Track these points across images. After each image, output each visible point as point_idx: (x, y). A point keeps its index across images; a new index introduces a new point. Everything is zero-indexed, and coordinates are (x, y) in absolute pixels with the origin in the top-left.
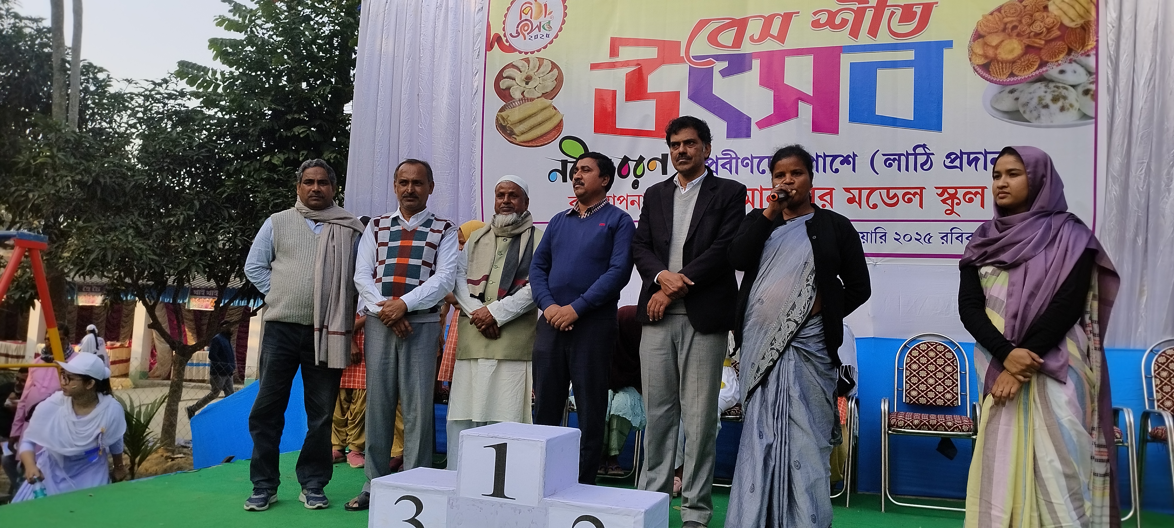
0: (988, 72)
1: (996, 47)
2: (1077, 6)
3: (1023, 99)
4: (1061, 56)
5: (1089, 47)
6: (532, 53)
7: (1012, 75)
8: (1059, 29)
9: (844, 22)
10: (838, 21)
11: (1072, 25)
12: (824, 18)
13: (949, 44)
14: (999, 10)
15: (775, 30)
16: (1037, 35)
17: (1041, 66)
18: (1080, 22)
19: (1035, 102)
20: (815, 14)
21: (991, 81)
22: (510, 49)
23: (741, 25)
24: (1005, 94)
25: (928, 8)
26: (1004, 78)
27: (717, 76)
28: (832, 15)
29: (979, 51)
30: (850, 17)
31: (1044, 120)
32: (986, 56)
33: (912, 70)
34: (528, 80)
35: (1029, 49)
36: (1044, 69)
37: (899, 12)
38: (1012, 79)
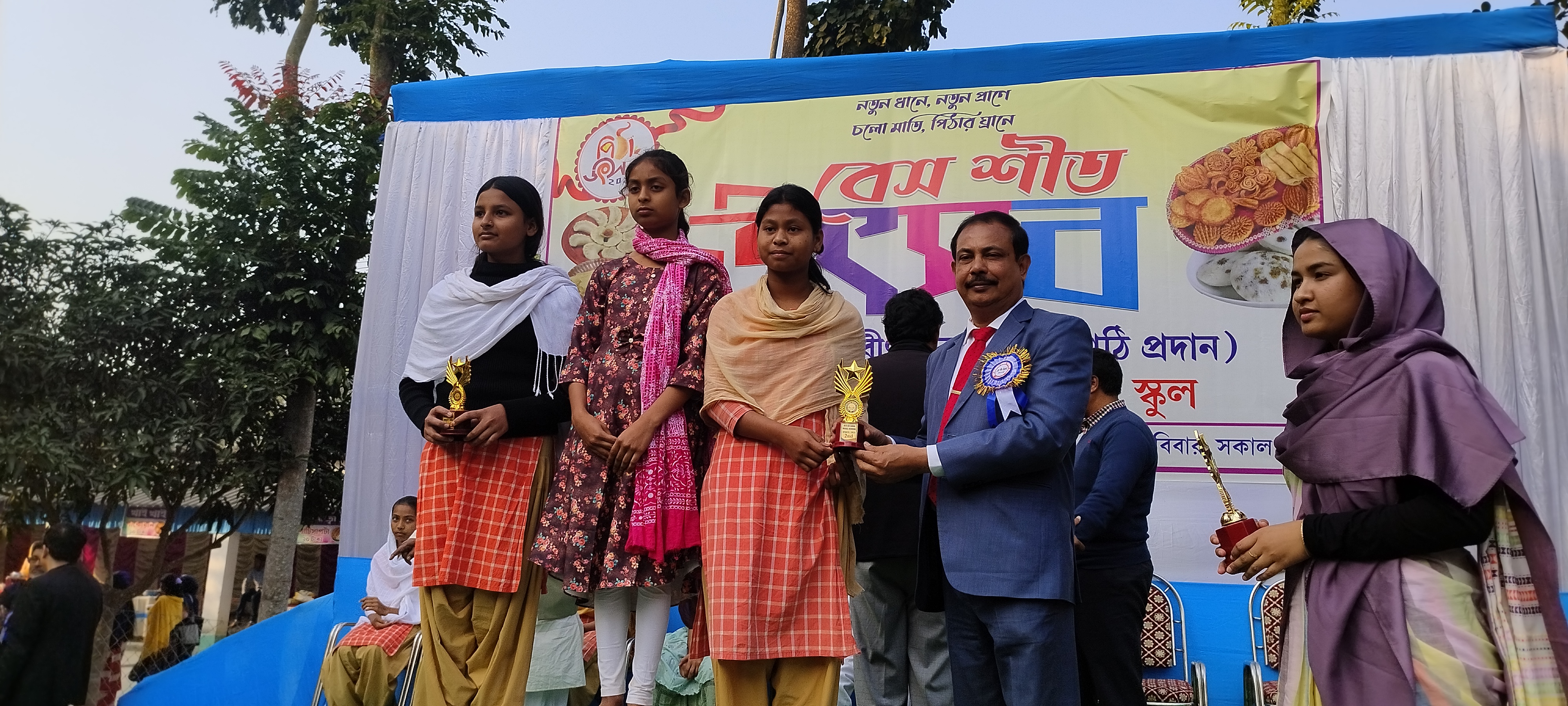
0: (1193, 238)
1: (1200, 207)
2: (1295, 160)
3: (1235, 273)
4: (1279, 220)
5: (1312, 210)
6: (613, 201)
7: (1221, 241)
8: (1275, 187)
9: (1013, 172)
10: (1004, 170)
11: (1290, 182)
12: (987, 166)
13: (1143, 202)
14: (1202, 162)
15: (926, 179)
16: (1249, 193)
17: (1255, 232)
18: (1299, 179)
19: (1250, 275)
20: (976, 160)
21: (1196, 249)
22: (584, 196)
23: (883, 172)
24: (1214, 265)
25: (1115, 157)
26: (1211, 246)
27: (852, 235)
28: (997, 163)
29: (1180, 211)
30: (1020, 165)
31: (1263, 298)
32: (1188, 219)
33: (1099, 233)
34: (607, 236)
35: (1239, 210)
36: (1260, 235)
37: (1080, 161)
38: (1221, 247)
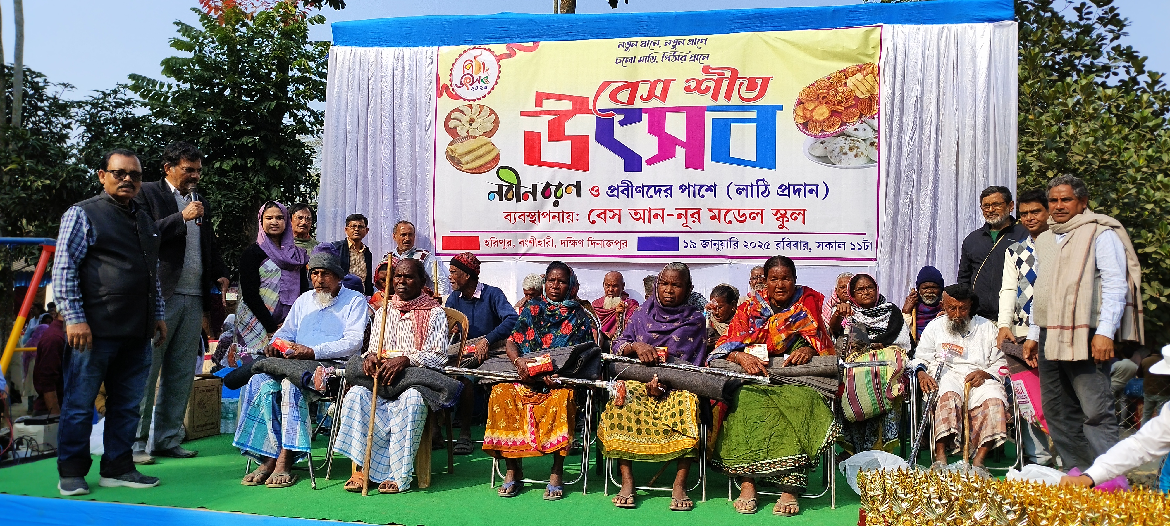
0: (807, 128)
1: (812, 111)
2: (866, 84)
3: (830, 149)
4: (855, 119)
5: (874, 113)
7: (822, 131)
8: (854, 99)
9: (708, 88)
10: (703, 87)
11: (863, 97)
12: (693, 85)
13: (780, 107)
14: (814, 85)
15: (658, 92)
16: (839, 103)
17: (841, 126)
18: (868, 95)
19: (838, 149)
20: (687, 81)
21: (809, 135)
22: (456, 97)
23: (633, 87)
24: (818, 144)
25: (766, 81)
26: (817, 133)
27: (616, 125)
28: (699, 83)
29: (801, 113)
30: (712, 85)
31: (844, 163)
32: (804, 117)
33: (755, 126)
34: (472, 121)
35: (833, 113)
36: (844, 127)
37: (746, 83)
38: (823, 134)
